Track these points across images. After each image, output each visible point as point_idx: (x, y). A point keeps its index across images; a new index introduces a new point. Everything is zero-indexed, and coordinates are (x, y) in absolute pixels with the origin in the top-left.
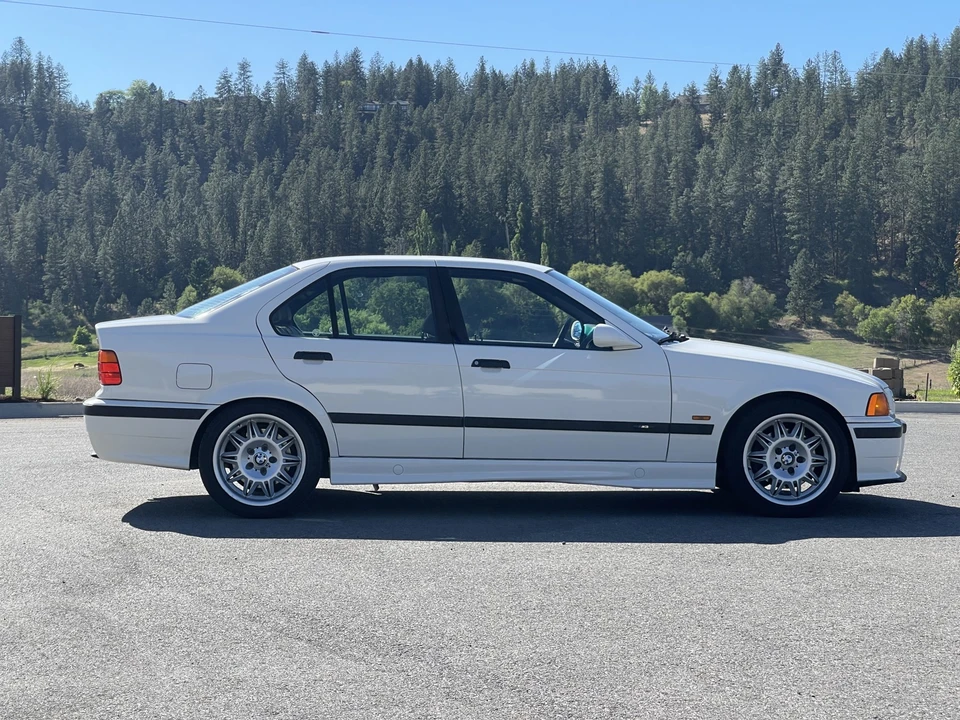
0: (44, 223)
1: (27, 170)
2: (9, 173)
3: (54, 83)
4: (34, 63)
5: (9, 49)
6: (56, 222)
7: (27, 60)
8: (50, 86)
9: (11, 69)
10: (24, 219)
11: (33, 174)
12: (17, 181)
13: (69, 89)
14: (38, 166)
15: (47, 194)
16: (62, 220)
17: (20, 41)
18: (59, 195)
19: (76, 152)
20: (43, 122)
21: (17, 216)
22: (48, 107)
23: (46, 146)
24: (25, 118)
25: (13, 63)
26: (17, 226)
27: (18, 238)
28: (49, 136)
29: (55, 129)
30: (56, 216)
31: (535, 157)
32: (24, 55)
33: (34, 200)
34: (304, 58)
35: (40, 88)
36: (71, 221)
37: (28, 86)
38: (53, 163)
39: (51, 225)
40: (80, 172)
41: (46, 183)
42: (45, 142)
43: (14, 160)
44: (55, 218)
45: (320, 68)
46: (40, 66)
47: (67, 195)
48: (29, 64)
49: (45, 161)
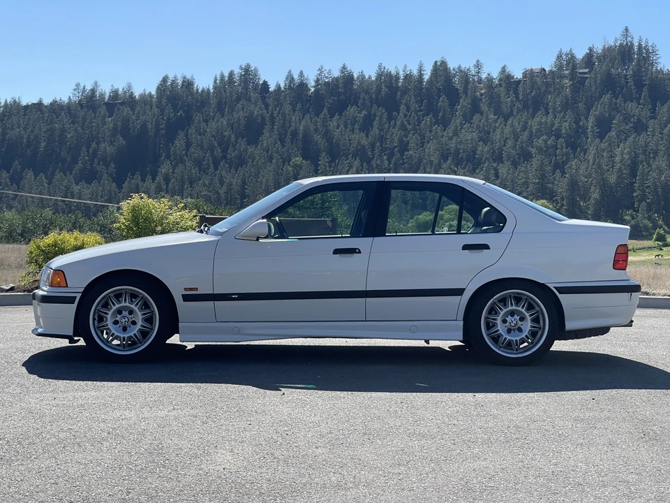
0: (637, 156)
1: (627, 119)
2: (614, 122)
3: (649, 57)
4: (636, 44)
5: (619, 36)
6: (645, 155)
7: (631, 42)
8: (646, 59)
9: (619, 50)
10: (622, 154)
11: (631, 122)
12: (619, 126)
13: (659, 60)
14: (634, 116)
15: (639, 135)
16: (650, 153)
17: (627, 30)
18: (648, 135)
19: (662, 104)
20: (639, 84)
21: (618, 151)
22: (644, 74)
23: (641, 101)
24: (627, 83)
25: (621, 45)
26: (617, 159)
27: (618, 167)
28: (643, 94)
29: (647, 89)
30: (645, 151)
32: (629, 38)
33: (631, 139)
35: (639, 60)
36: (656, 153)
37: (631, 59)
38: (646, 113)
39: (641, 157)
40: (664, 119)
41: (640, 127)
42: (640, 99)
43: (618, 112)
44: (644, 152)
46: (640, 45)
47: (653, 135)
48: (632, 44)
49: (640, 112)
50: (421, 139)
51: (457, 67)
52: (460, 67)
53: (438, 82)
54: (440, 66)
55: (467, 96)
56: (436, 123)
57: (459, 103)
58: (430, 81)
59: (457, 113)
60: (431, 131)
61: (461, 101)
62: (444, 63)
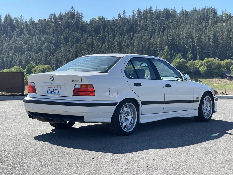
0: (77, 50)
1: (74, 37)
2: (70, 38)
3: (80, 17)
4: (76, 12)
5: (70, 9)
6: (80, 50)
7: (74, 12)
8: (79, 18)
9: (71, 14)
10: (73, 49)
11: (75, 39)
12: (72, 40)
13: (84, 18)
14: (76, 37)
15: (78, 43)
16: (81, 49)
17: (73, 7)
18: (81, 43)
19: (85, 33)
20: (78, 26)
21: (71, 48)
22: (79, 23)
23: (78, 32)
24: (74, 25)
25: (71, 13)
26: (71, 51)
27: (72, 54)
28: (79, 29)
29: (80, 28)
30: (80, 48)
31: (196, 31)
32: (73, 10)
33: (75, 44)
34: (139, 9)
35: (77, 18)
36: (84, 49)
37: (74, 18)
38: (80, 36)
39: (79, 50)
40: (86, 38)
41: (78, 40)
42: (78, 31)
43: (71, 35)
44: (80, 49)
45: (142, 11)
46: (77, 13)
47: (83, 43)
48: (75, 12)
49: (78, 35)
50: (2, 43)
51: (14, 17)
52: (15, 17)
53: (7, 22)
54: (8, 16)
55: (18, 27)
56: (7, 37)
57: (15, 30)
58: (4, 22)
59: (15, 34)
60: (5, 40)
61: (16, 29)
62: (9, 15)
